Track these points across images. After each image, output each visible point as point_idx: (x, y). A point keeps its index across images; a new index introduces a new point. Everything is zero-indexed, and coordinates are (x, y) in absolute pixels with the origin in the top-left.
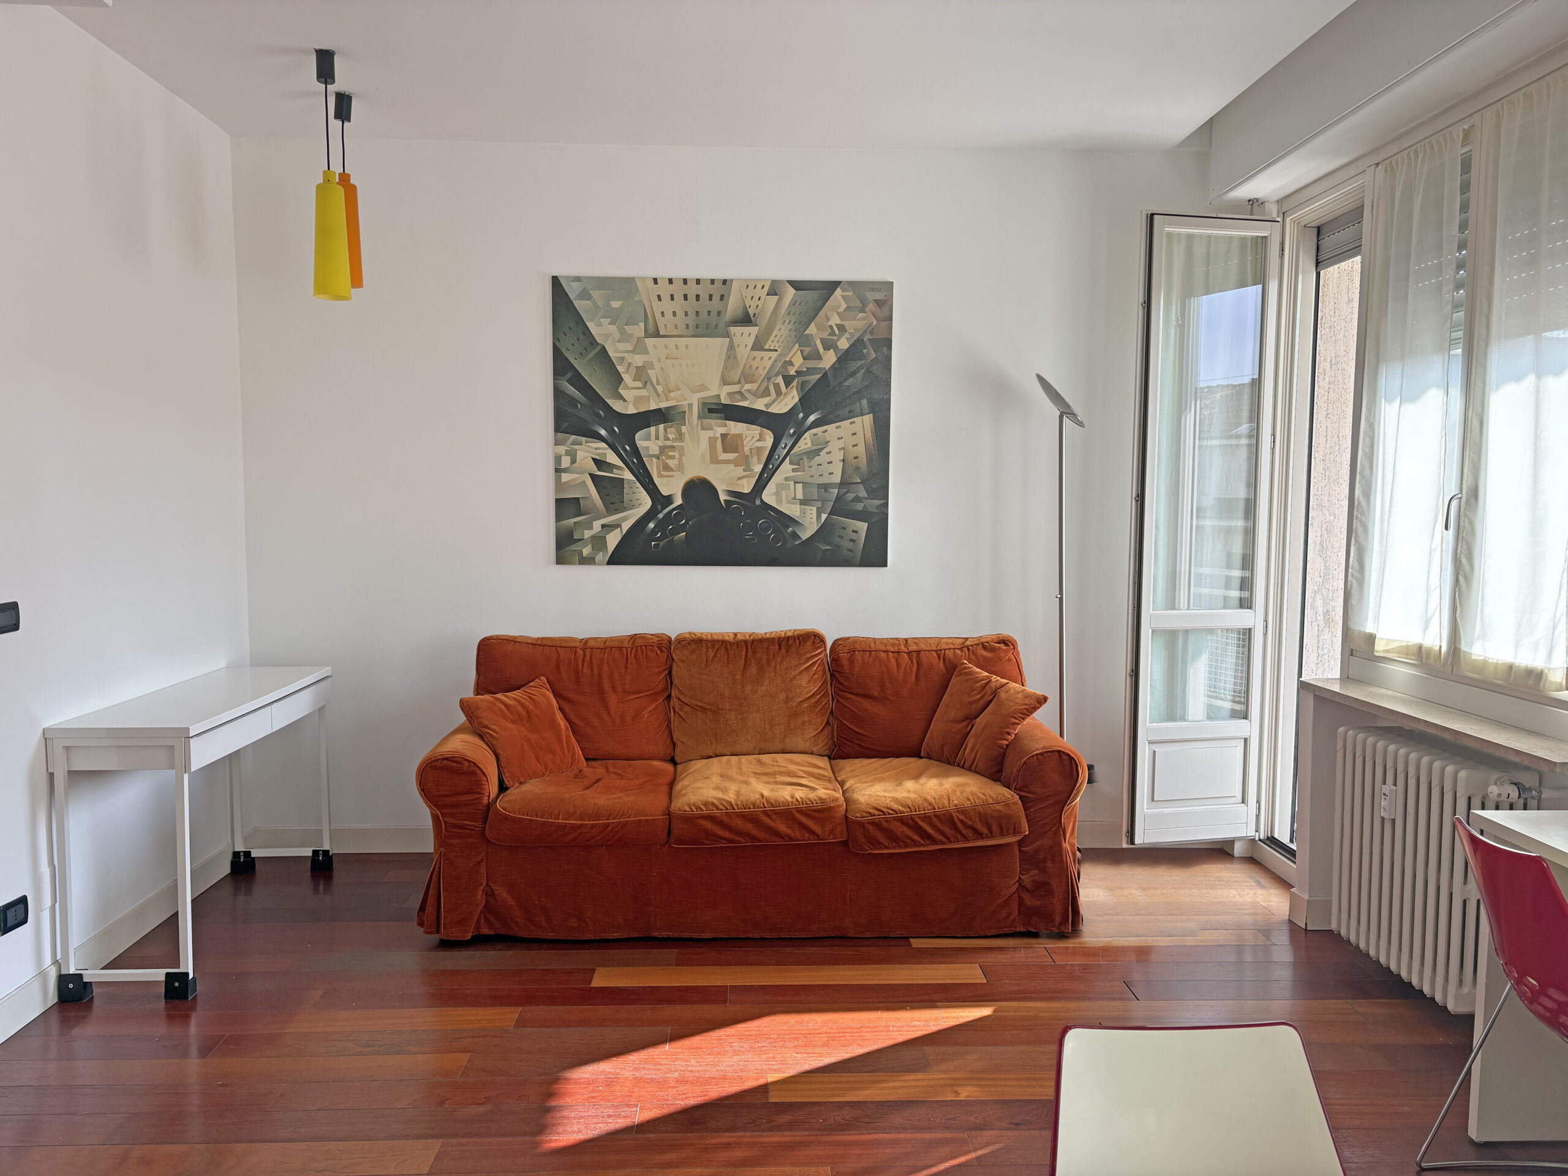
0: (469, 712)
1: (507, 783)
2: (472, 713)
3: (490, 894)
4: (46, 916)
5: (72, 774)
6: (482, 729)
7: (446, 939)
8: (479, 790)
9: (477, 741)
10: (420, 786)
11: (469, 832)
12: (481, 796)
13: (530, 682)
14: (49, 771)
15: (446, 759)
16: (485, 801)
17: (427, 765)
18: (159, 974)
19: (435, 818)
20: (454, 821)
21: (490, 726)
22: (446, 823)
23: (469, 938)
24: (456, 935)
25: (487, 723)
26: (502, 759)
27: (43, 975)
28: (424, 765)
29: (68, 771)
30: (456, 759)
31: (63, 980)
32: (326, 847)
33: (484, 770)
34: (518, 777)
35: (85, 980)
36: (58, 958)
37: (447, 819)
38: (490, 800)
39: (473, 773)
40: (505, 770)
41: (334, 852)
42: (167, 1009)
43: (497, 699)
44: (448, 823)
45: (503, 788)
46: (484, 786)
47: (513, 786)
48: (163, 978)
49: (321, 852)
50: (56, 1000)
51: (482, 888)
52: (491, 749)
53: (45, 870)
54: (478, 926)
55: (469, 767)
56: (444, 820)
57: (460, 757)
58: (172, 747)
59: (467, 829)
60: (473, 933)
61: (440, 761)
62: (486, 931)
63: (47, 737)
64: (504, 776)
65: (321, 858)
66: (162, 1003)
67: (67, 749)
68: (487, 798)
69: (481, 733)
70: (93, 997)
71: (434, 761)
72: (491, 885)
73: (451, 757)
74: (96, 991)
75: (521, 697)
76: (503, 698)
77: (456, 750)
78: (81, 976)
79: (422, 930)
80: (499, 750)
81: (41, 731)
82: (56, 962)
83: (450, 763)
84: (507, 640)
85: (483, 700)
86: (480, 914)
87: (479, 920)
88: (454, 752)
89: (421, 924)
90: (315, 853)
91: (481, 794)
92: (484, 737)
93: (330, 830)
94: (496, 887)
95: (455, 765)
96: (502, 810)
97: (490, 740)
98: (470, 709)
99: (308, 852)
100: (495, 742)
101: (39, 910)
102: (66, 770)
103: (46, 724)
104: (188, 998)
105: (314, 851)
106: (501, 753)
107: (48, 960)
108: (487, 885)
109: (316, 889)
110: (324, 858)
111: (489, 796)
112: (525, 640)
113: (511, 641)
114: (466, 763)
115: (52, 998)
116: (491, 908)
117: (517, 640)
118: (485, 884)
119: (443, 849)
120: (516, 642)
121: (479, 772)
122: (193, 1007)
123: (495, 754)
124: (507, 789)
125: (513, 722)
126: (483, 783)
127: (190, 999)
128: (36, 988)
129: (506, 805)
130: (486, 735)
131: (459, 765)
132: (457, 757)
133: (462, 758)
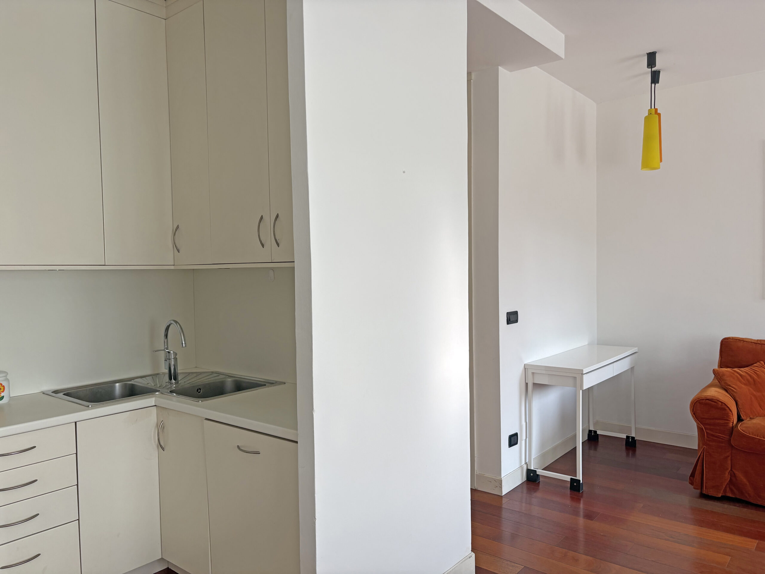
0: (719, 377)
1: (743, 417)
2: (720, 377)
3: (733, 475)
4: (523, 442)
5: (535, 385)
6: (727, 386)
7: (706, 494)
8: (727, 419)
9: (724, 392)
10: (693, 411)
11: (720, 440)
12: (728, 422)
13: (754, 364)
14: (526, 382)
15: (708, 399)
16: (731, 425)
17: (697, 402)
18: (568, 478)
19: (700, 430)
20: (712, 433)
21: (731, 385)
22: (707, 433)
23: (720, 496)
24: (712, 493)
25: (729, 383)
26: (739, 403)
27: (521, 467)
28: (695, 401)
29: (533, 383)
30: (714, 400)
31: (529, 471)
32: (633, 435)
33: (730, 408)
34: (749, 415)
35: (538, 473)
36: (527, 462)
37: (708, 431)
38: (734, 425)
39: (725, 409)
40: (741, 410)
41: (637, 439)
42: (571, 494)
43: (735, 371)
44: (708, 433)
45: (740, 419)
46: (731, 417)
47: (746, 419)
48: (569, 480)
49: (630, 437)
50: (526, 479)
51: (728, 471)
52: (733, 398)
53: (524, 423)
54: (725, 491)
55: (722, 405)
56: (706, 431)
57: (717, 400)
58: (575, 378)
59: (720, 438)
60: (722, 494)
61: (704, 400)
62: (730, 495)
63: (526, 368)
64: (741, 414)
65: (630, 440)
66: (568, 491)
67: (533, 373)
68: (732, 423)
69: (726, 389)
70: (540, 481)
71: (701, 400)
72: (734, 470)
73: (711, 399)
74: (541, 479)
75: (749, 371)
76: (738, 371)
77: (713, 396)
78: (536, 471)
79: (692, 487)
80: (737, 399)
81: (524, 365)
82: (526, 463)
83: (710, 402)
84: (739, 340)
85: (727, 371)
86: (727, 485)
87: (726, 487)
88: (712, 396)
89: (692, 483)
90: (628, 437)
91: (728, 420)
92: (728, 391)
93: (635, 428)
94: (736, 472)
95: (713, 403)
96: (742, 431)
97: (732, 392)
98: (719, 375)
99: (624, 436)
100: (735, 394)
101: (521, 440)
102: (532, 382)
103: (526, 362)
104: (580, 492)
105: (627, 436)
106: (739, 401)
107: (523, 462)
108: (731, 470)
109: (628, 455)
110: (632, 440)
111: (733, 423)
112: (750, 341)
113: (741, 340)
114: (720, 403)
115: (525, 479)
116: (733, 482)
117: (745, 340)
118: (730, 469)
119: (705, 447)
120: (744, 341)
121: (727, 409)
122: (582, 496)
123: (735, 401)
124: (742, 420)
125: (745, 384)
126: (730, 415)
127: (581, 492)
128: (519, 472)
129: (744, 429)
130: (729, 390)
131: (715, 404)
132: (714, 399)
133: (718, 400)
